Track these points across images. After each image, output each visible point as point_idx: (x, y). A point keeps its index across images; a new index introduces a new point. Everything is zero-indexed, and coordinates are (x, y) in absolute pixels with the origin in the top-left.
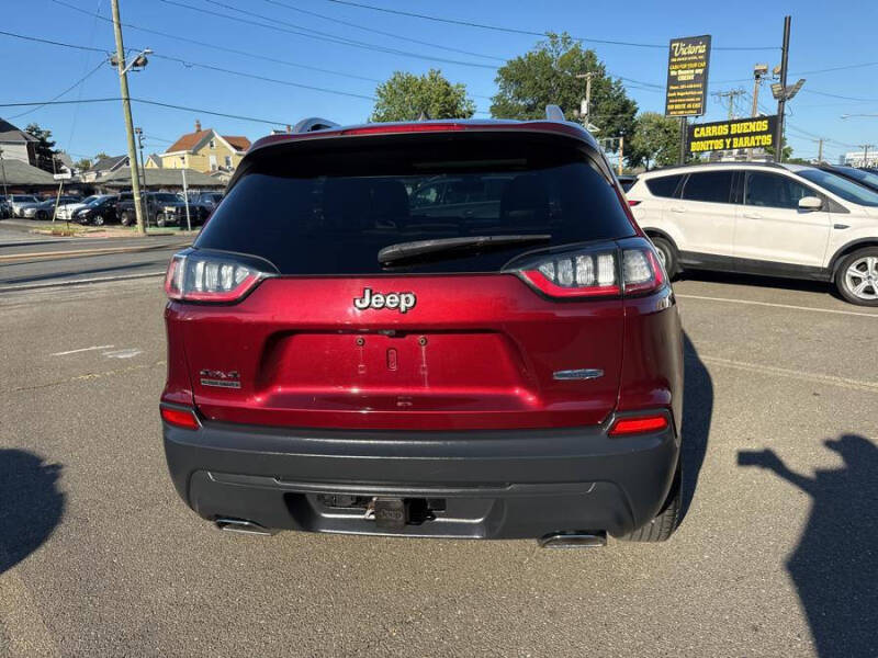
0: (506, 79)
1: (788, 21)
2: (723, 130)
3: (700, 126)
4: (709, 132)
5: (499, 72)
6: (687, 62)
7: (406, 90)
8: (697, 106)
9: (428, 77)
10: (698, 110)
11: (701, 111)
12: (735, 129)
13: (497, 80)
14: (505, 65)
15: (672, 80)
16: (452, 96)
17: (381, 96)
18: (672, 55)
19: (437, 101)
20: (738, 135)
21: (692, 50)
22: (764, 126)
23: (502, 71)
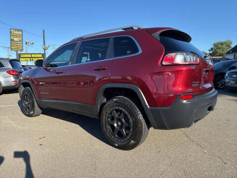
1: (44, 31)
2: (30, 56)
3: (22, 54)
4: (25, 56)
6: (16, 36)
8: (21, 48)
10: (21, 50)
11: (22, 50)
12: (33, 56)
15: (12, 40)
18: (11, 33)
20: (34, 57)
21: (17, 32)
22: (41, 56)
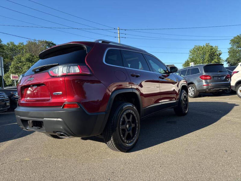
0: (233, 42)
5: (230, 41)
7: (198, 50)
9: (205, 45)
13: (230, 43)
14: (233, 38)
16: (213, 50)
17: (191, 52)
19: (208, 52)
23: (232, 41)
